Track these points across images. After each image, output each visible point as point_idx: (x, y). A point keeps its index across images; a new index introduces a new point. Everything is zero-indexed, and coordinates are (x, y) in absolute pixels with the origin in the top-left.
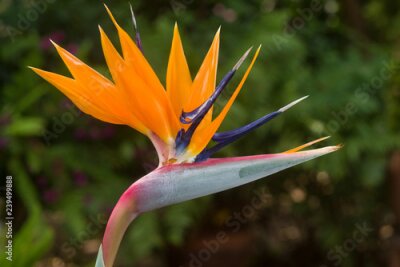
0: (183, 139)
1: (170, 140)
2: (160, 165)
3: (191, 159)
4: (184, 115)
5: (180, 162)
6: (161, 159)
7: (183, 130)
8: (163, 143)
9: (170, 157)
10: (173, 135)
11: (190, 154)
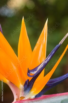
0: (29, 85)
1: (21, 86)
2: (15, 100)
3: (33, 97)
4: (29, 71)
5: (26, 98)
6: (15, 97)
7: (28, 80)
8: (16, 87)
9: (20, 96)
10: (22, 84)
11: (33, 94)
